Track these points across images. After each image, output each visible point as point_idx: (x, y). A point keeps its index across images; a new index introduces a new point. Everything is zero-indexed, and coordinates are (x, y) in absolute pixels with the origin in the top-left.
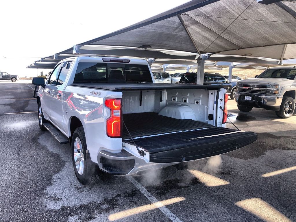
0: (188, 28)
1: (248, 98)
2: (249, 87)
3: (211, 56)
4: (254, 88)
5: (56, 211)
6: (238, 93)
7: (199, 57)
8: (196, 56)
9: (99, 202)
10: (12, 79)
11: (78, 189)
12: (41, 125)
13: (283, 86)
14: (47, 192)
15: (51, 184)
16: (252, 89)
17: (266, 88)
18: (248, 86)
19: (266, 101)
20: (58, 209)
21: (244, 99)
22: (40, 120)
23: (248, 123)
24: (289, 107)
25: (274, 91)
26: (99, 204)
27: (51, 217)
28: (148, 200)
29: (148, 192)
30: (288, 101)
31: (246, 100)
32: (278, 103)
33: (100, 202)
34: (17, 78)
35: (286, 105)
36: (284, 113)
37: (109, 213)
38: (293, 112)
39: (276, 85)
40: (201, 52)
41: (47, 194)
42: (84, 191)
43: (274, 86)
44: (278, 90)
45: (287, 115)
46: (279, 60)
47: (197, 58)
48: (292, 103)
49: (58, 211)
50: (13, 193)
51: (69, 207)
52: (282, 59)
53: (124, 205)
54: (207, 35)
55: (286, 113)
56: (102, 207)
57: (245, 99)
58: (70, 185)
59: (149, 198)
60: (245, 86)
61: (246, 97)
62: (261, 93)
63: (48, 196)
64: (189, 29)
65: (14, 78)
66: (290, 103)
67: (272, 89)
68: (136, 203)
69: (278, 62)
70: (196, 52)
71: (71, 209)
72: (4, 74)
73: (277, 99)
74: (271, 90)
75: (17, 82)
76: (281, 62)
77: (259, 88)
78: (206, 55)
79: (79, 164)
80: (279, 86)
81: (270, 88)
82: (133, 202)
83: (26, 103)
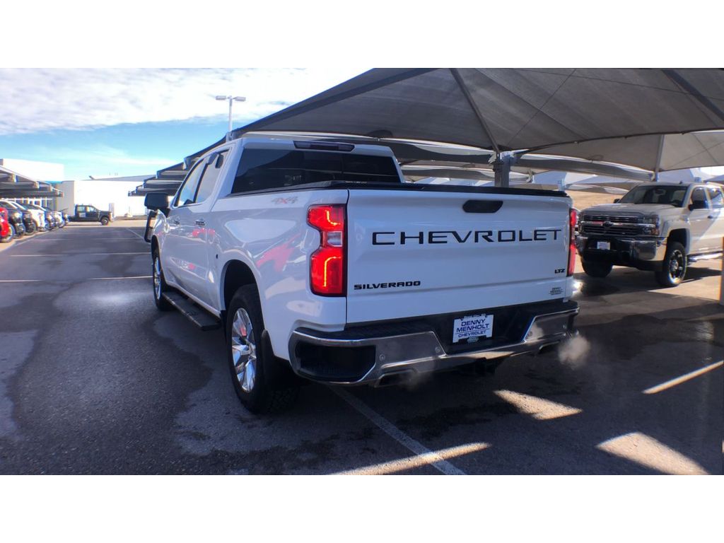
0: (472, 94)
1: (604, 246)
2: (605, 222)
3: (522, 158)
4: (615, 224)
5: (202, 458)
6: (582, 236)
7: (498, 158)
8: (489, 156)
9: (290, 448)
10: (101, 219)
11: (243, 422)
12: (158, 298)
13: (666, 219)
14: (178, 422)
15: (186, 410)
16: (611, 225)
17: (636, 222)
18: (603, 219)
19: (638, 251)
20: (206, 454)
21: (596, 247)
22: (156, 289)
23: (605, 297)
24: (677, 263)
25: (650, 229)
26: (292, 450)
27: (191, 467)
28: (402, 446)
29: (402, 433)
30: (676, 251)
31: (600, 250)
32: (660, 254)
33: (294, 449)
34: (112, 217)
35: (672, 259)
36: (670, 275)
37: (314, 469)
38: (684, 275)
39: (653, 218)
40: (502, 148)
41: (180, 427)
42: (256, 426)
43: (651, 220)
44: (657, 227)
45: (675, 280)
46: (652, 172)
47: (492, 160)
48: (681, 255)
49: (206, 457)
50: (114, 418)
51: (227, 454)
52: (657, 170)
53: (347, 455)
54: (512, 109)
55: (673, 277)
56: (299, 457)
57: (598, 248)
58: (227, 414)
59: (404, 443)
60: (595, 219)
61: (599, 243)
62: (629, 234)
63: (182, 430)
64: (473, 96)
65: (105, 216)
66: (679, 256)
67: (648, 225)
68: (374, 452)
69: (651, 175)
70: (490, 148)
71: (232, 458)
72: (89, 210)
73: (657, 248)
74: (645, 228)
75: (111, 225)
76: (656, 175)
77: (622, 224)
78: (511, 153)
79: (244, 370)
80: (658, 219)
81: (642, 223)
82: (368, 449)
83: (129, 261)
